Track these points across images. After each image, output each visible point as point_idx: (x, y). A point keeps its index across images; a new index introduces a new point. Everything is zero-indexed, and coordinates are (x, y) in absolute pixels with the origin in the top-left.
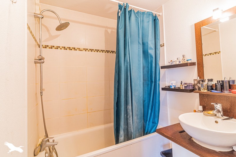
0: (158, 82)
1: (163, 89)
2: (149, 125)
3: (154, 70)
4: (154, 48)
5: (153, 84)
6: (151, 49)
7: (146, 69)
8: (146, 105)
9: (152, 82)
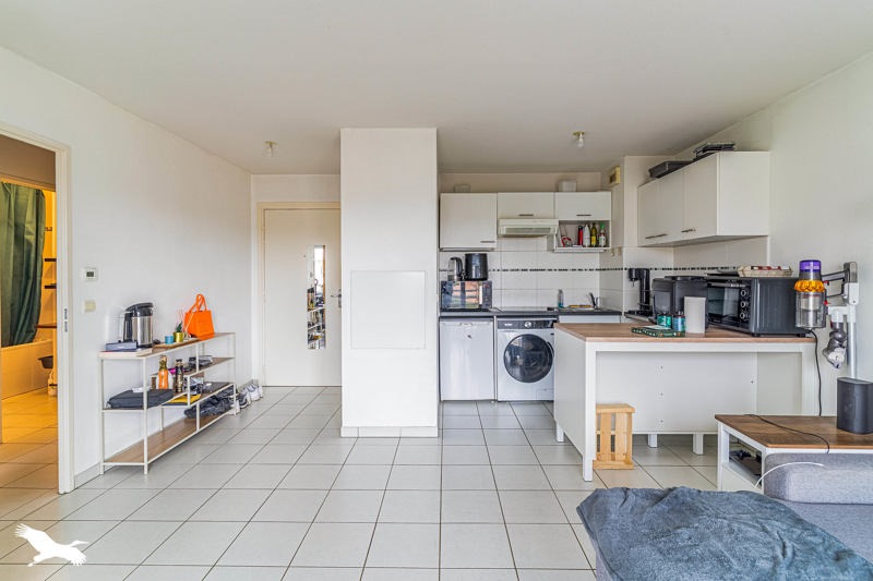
0: (38, 279)
1: (46, 287)
2: (19, 336)
3: (32, 263)
4: (34, 232)
5: (31, 281)
6: (30, 233)
7: (18, 259)
8: (17, 310)
9: (28, 277)
